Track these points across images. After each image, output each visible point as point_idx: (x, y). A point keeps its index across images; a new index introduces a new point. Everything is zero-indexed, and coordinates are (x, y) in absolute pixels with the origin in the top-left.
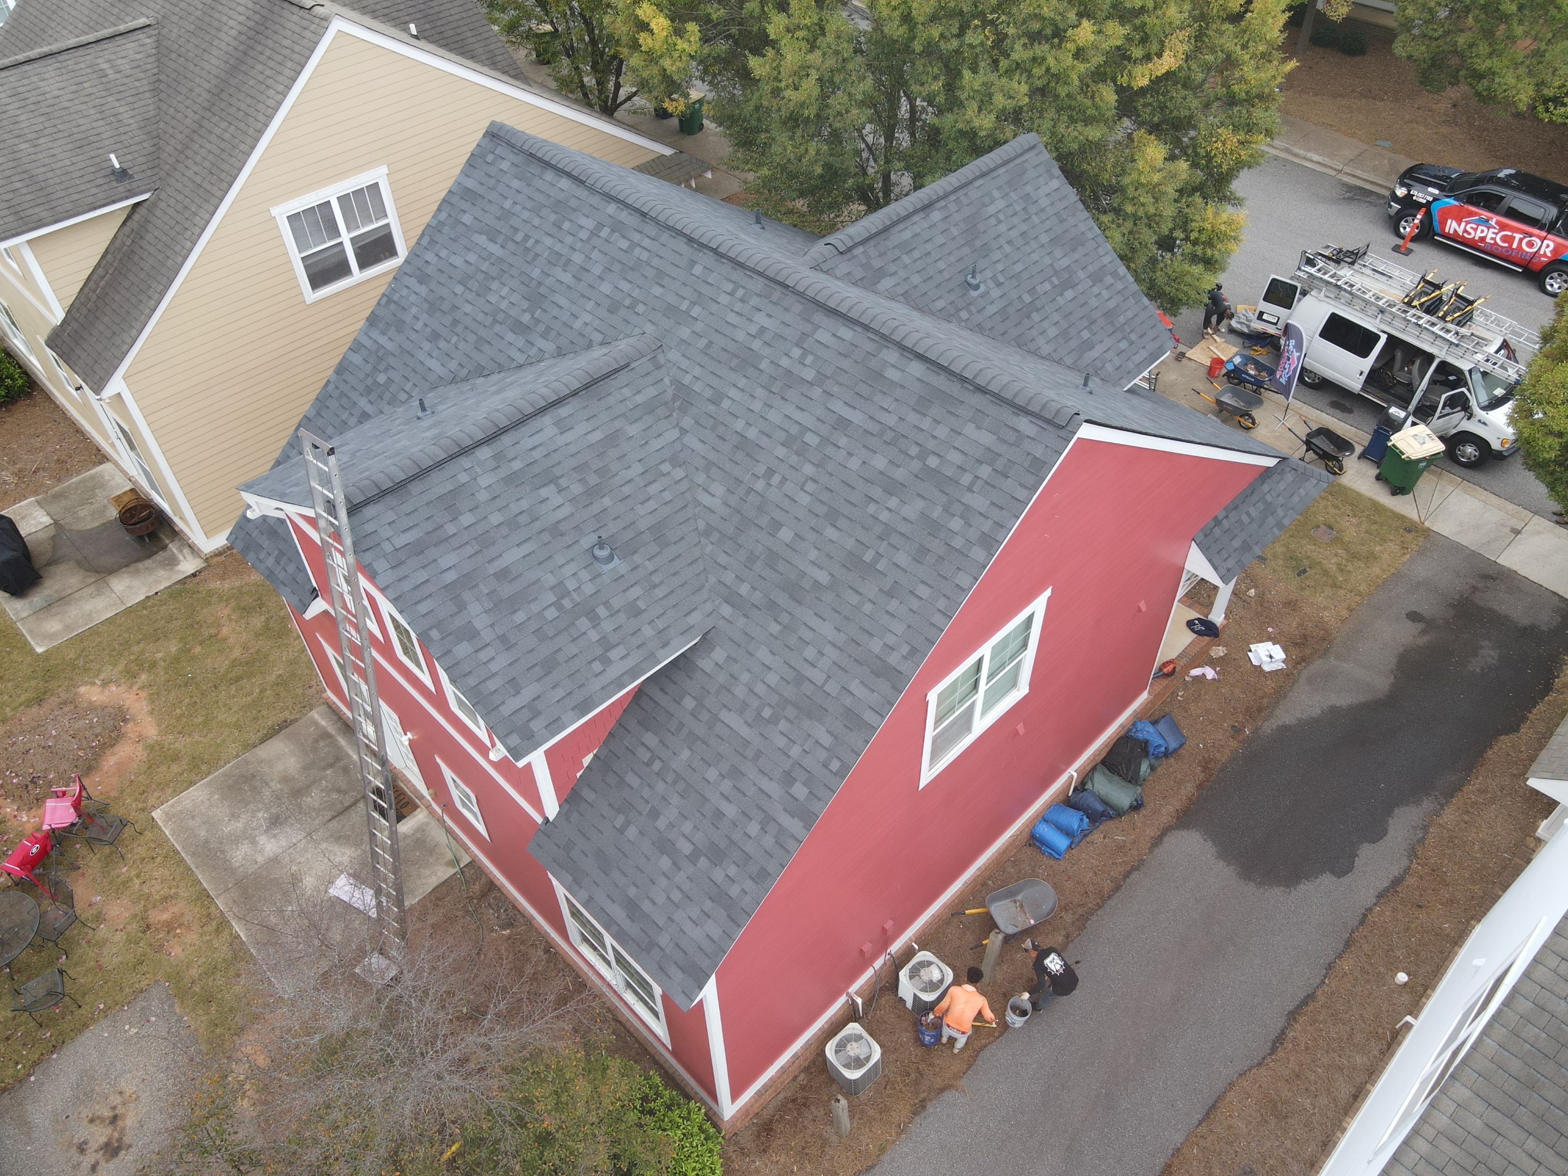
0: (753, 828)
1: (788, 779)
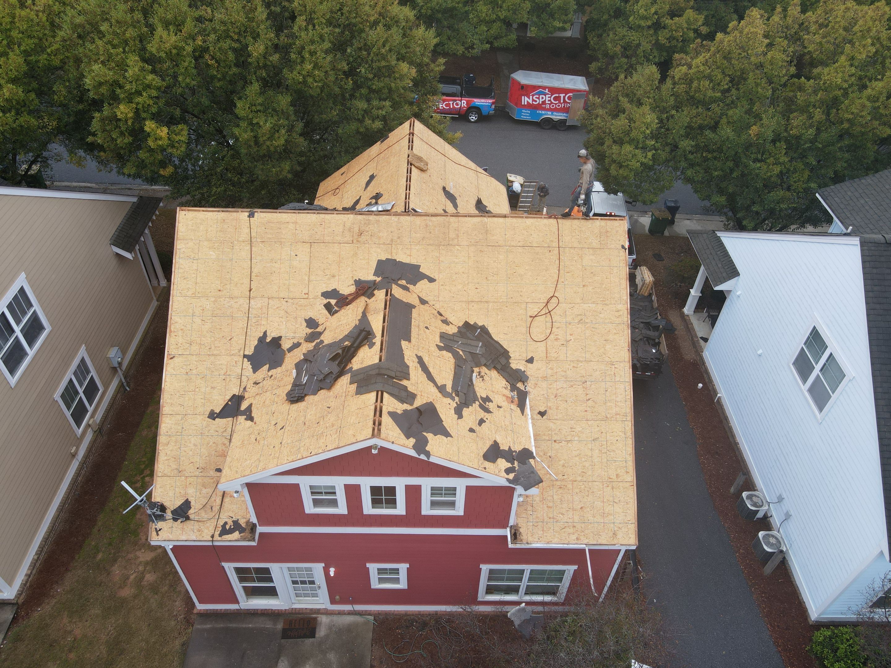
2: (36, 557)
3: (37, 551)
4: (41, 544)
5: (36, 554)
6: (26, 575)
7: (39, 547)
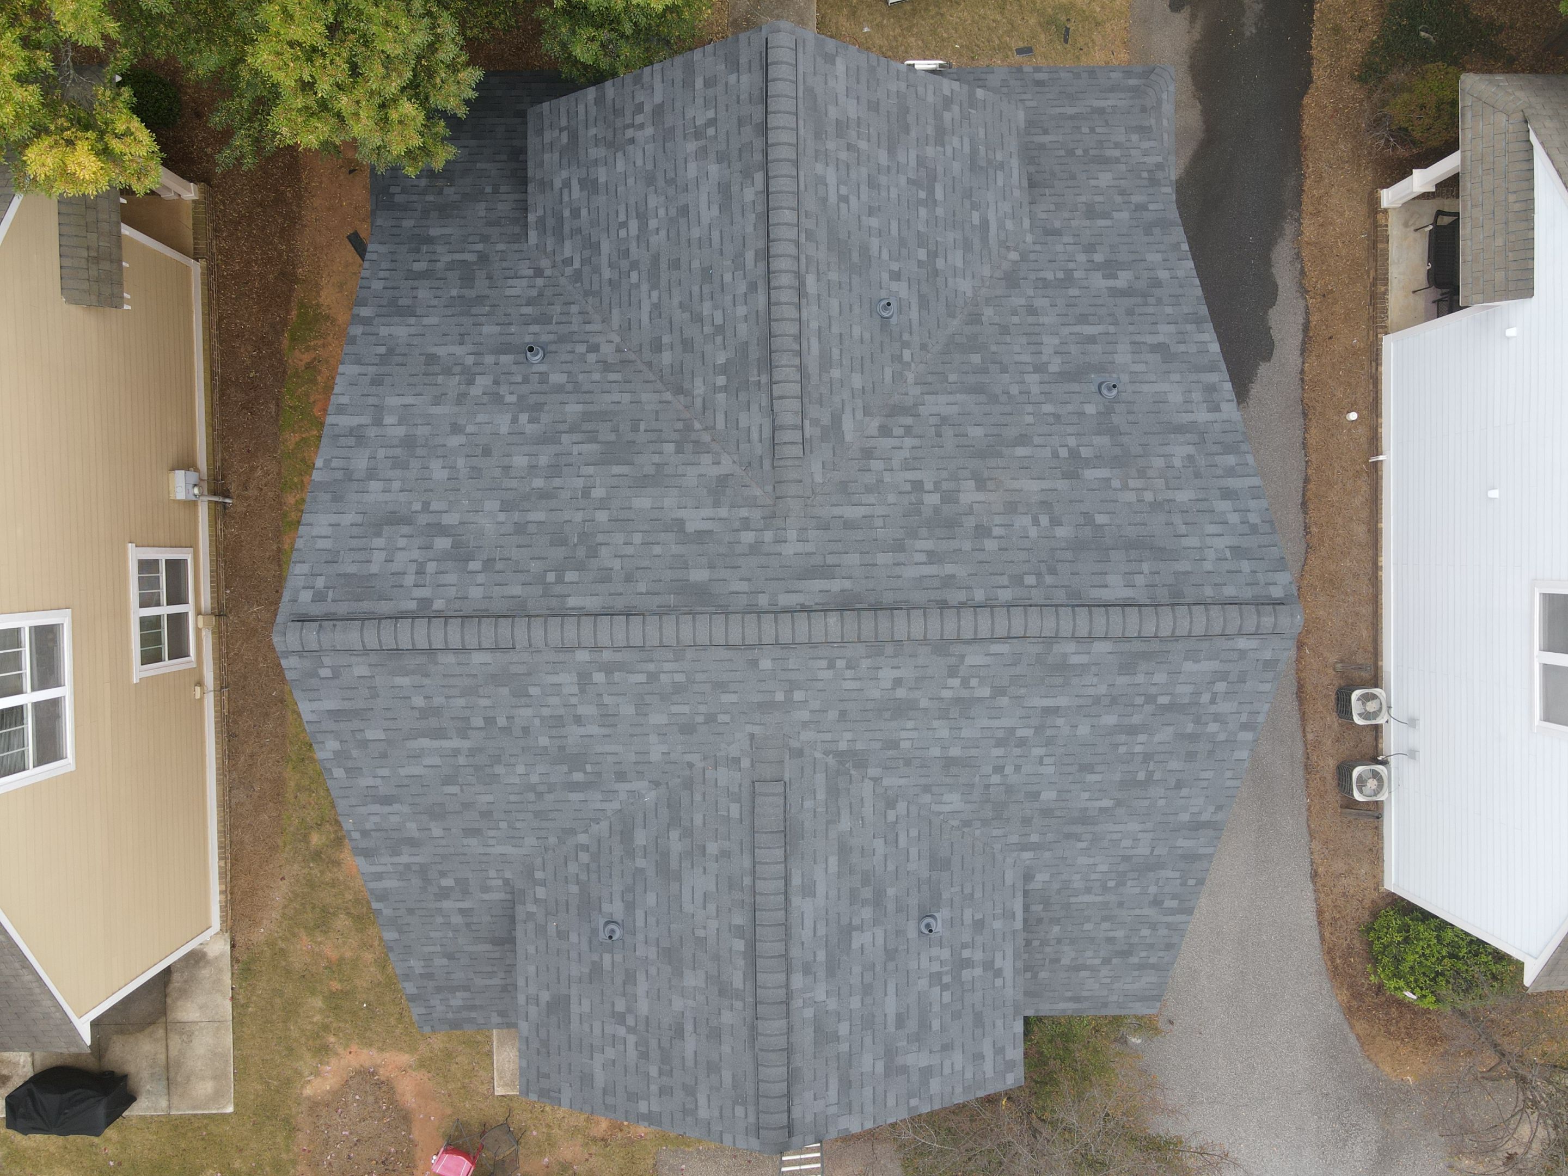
0: (1145, 932)
1: (1156, 902)
2: (222, 863)
3: (219, 854)
4: (220, 842)
5: (220, 859)
6: (221, 892)
7: (219, 848)
